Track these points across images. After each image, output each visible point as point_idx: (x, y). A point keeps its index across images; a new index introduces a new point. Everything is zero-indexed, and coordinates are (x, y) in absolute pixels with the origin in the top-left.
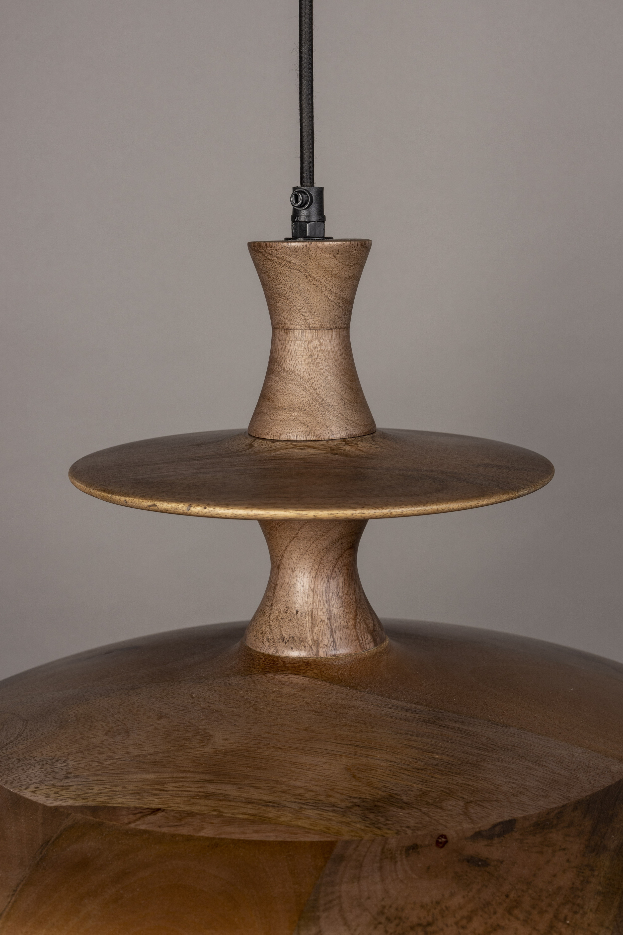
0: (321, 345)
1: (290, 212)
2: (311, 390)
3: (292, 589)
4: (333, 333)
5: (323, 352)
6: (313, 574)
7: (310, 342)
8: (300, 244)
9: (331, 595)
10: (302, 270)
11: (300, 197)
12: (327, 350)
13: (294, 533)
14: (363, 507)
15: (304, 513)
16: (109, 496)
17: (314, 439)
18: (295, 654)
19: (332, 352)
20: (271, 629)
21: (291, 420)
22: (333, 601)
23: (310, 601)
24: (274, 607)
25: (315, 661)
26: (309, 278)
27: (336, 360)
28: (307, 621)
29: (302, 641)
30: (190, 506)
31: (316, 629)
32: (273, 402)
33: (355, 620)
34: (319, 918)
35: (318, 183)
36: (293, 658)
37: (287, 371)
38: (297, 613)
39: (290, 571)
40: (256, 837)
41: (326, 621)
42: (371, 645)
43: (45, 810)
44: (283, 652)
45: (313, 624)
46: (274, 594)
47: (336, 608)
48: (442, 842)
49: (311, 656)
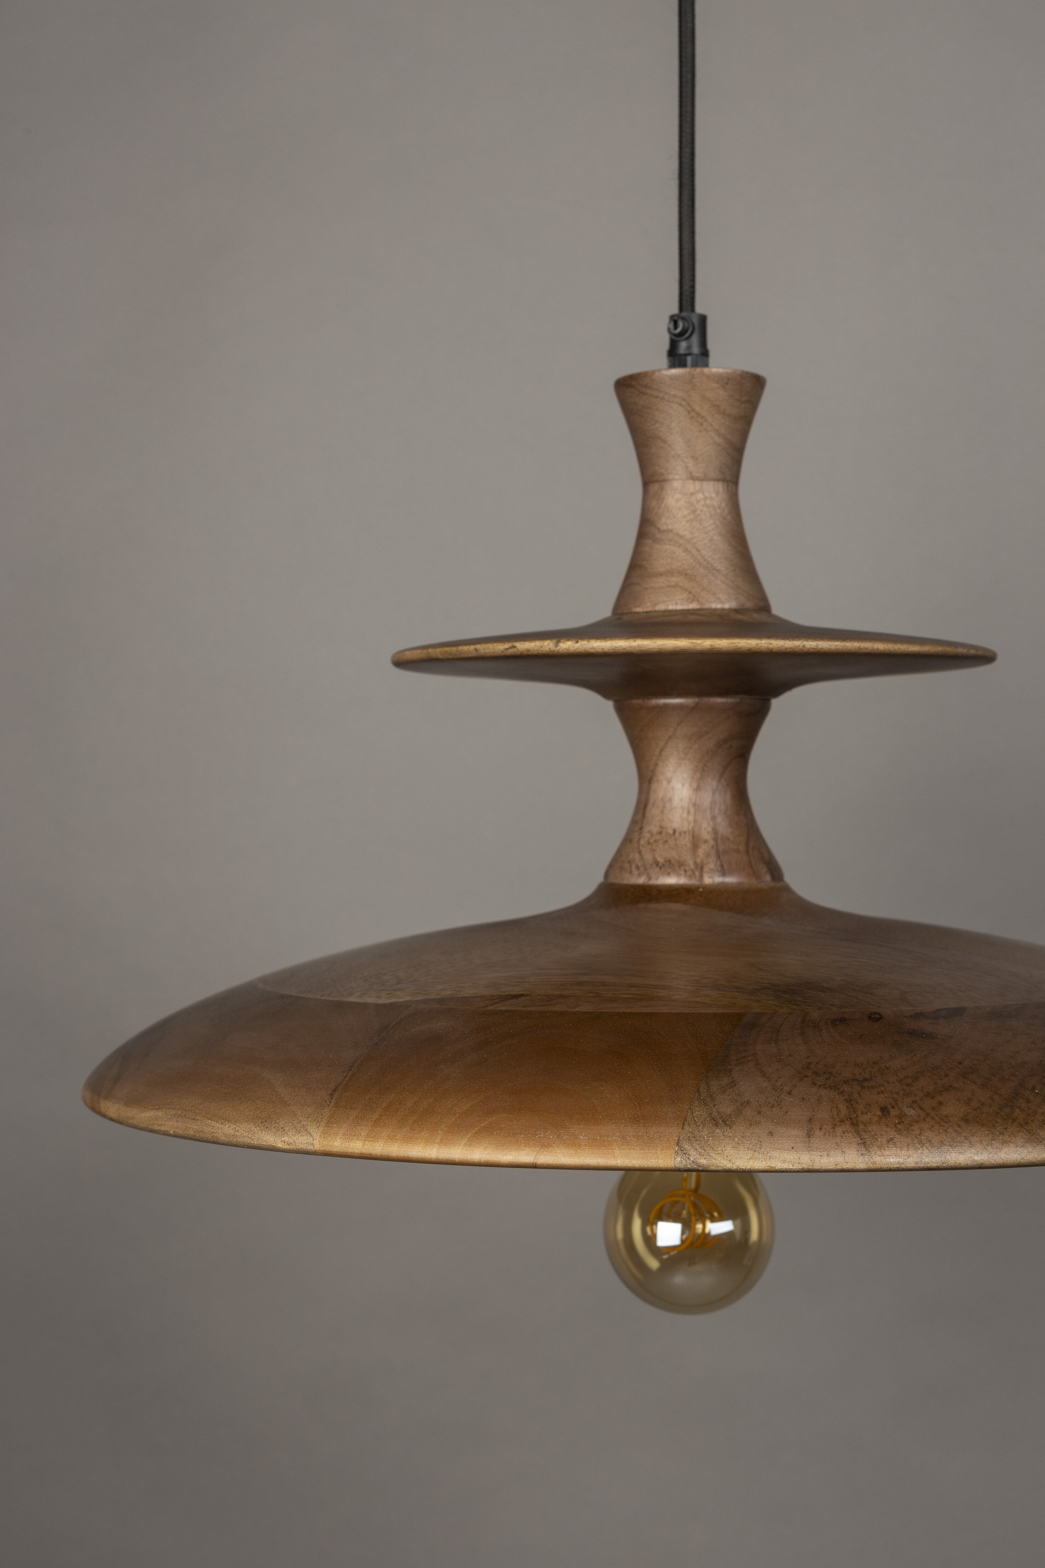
0: (705, 499)
1: (666, 345)
2: (694, 551)
3: (668, 805)
4: (720, 486)
5: (707, 507)
6: (695, 785)
7: (692, 494)
8: (679, 371)
9: (717, 811)
10: (684, 403)
11: (679, 325)
12: (713, 506)
13: (671, 729)
15: (699, 641)
16: (454, 649)
17: (698, 606)
18: (671, 880)
19: (719, 507)
20: (641, 855)
21: (669, 586)
22: (718, 820)
23: (691, 818)
24: (645, 830)
25: (698, 888)
26: (692, 414)
27: (724, 519)
28: (686, 841)
29: (681, 864)
30: (558, 642)
31: (701, 852)
32: (646, 568)
33: (747, 844)
34: (731, 1071)
35: (700, 309)
36: (670, 886)
37: (664, 531)
38: (674, 832)
39: (665, 783)
40: (644, 1010)
41: (712, 843)
42: (768, 878)
43: (378, 1006)
44: (657, 878)
45: (695, 846)
46: (644, 816)
47: (724, 828)
48: (875, 1018)
49: (694, 882)
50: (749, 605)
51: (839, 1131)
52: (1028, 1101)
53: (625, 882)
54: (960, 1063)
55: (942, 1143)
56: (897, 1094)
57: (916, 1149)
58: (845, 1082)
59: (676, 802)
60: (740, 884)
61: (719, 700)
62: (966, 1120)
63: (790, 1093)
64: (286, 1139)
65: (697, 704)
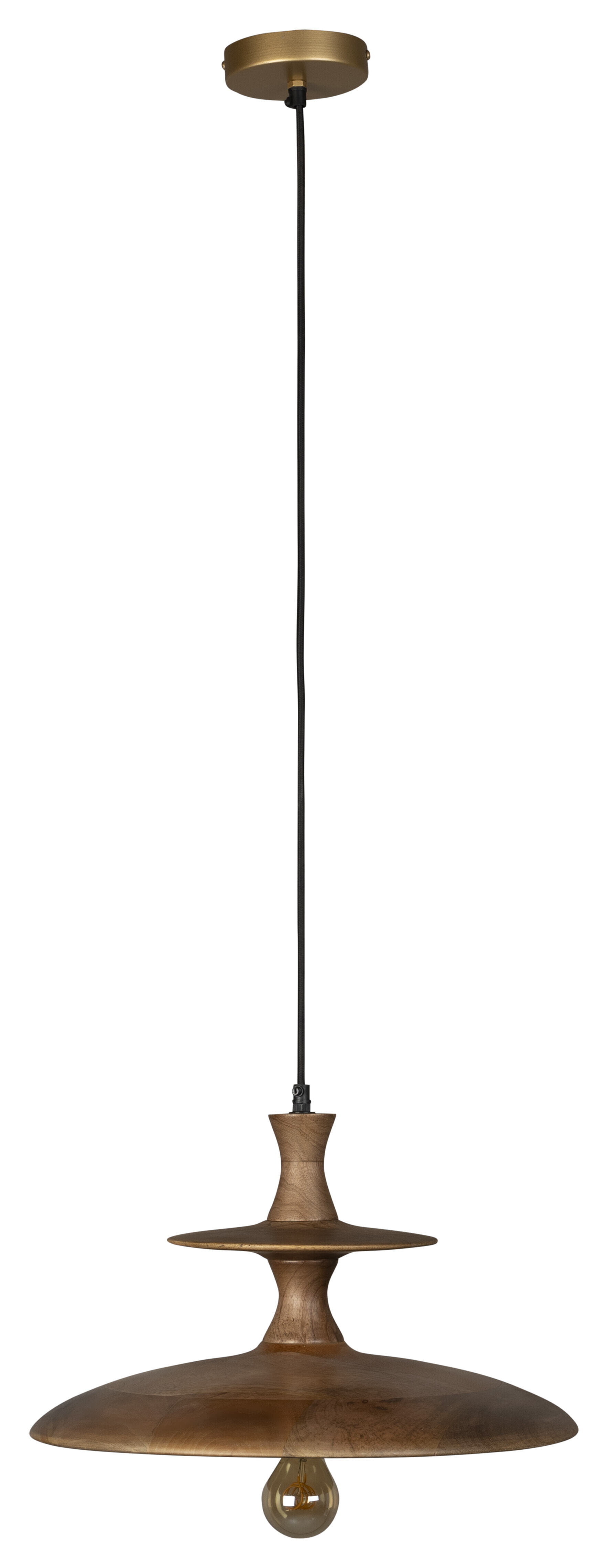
0: (308, 1170)
1: (292, 1098)
2: (303, 1195)
3: (291, 1307)
4: (315, 1164)
5: (309, 1174)
6: (303, 1299)
7: (302, 1168)
8: (297, 1115)
9: (313, 1310)
10: (298, 1129)
11: (297, 1090)
12: (312, 1173)
13: (293, 1274)
14: (328, 1245)
15: (299, 1247)
16: (198, 1244)
17: (304, 1220)
18: (292, 1342)
19: (314, 1174)
20: (279, 1330)
21: (292, 1210)
22: (313, 1315)
23: (301, 1314)
24: (281, 1319)
25: (303, 1345)
26: (302, 1133)
27: (317, 1179)
28: (299, 1324)
29: (296, 1335)
30: (242, 1245)
31: (305, 1329)
32: (282, 1201)
33: (326, 1325)
34: (306, 1422)
35: (306, 1083)
36: (291, 1344)
37: (290, 1184)
38: (294, 1320)
39: (290, 1297)
40: (274, 1399)
41: (310, 1325)
42: (335, 1340)
43: (167, 1397)
44: (286, 1341)
45: (303, 1326)
46: (280, 1312)
47: (316, 1318)
48: (365, 1402)
49: (302, 1343)
50: (327, 1218)
51: (344, 1443)
52: (418, 1433)
53: (272, 1342)
54: (394, 1419)
55: (382, 1448)
56: (367, 1430)
57: (372, 1450)
58: (348, 1426)
59: (295, 1306)
60: (322, 1343)
61: (313, 1261)
62: (392, 1440)
63: (327, 1430)
64: (136, 1448)
65: (304, 1263)
